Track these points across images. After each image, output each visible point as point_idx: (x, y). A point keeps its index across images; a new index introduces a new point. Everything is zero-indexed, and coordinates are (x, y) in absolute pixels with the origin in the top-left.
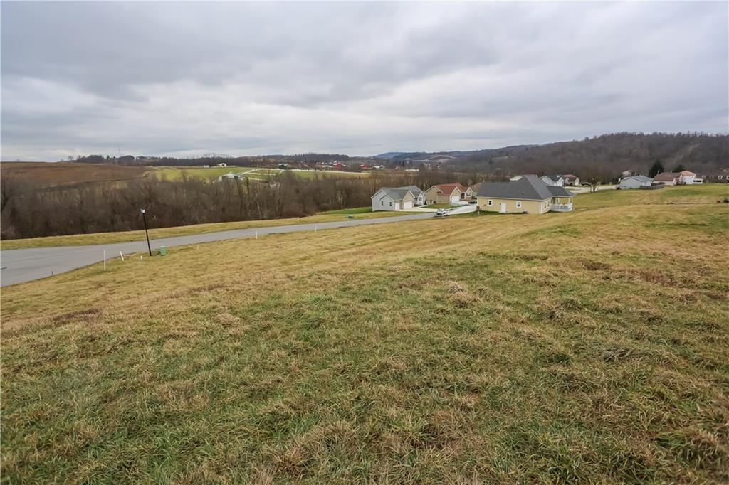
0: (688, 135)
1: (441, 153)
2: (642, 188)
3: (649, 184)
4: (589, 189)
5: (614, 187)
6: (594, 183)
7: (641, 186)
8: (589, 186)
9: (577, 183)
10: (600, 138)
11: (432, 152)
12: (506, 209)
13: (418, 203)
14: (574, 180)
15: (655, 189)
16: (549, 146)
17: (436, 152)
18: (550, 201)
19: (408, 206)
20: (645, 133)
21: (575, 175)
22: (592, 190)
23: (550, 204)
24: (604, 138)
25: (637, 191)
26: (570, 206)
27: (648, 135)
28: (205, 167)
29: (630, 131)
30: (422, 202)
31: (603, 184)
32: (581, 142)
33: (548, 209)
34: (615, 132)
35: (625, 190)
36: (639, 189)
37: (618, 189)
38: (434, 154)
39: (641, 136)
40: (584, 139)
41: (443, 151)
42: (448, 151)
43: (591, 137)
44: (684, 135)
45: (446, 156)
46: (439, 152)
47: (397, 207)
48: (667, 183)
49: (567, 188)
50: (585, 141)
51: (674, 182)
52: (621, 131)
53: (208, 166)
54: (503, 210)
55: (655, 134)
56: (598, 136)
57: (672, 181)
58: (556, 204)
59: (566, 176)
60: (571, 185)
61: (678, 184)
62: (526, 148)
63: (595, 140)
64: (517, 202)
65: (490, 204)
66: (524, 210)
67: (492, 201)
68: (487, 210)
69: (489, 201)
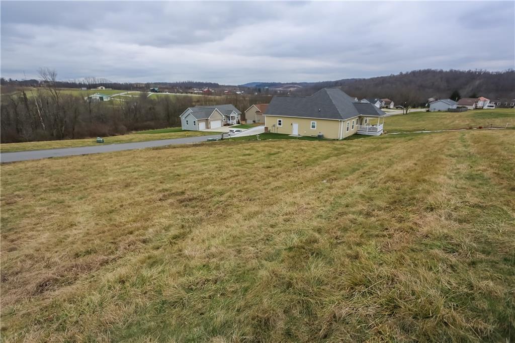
0: (476, 72)
1: (292, 83)
2: (450, 110)
3: (455, 107)
4: (403, 111)
5: (424, 110)
6: (406, 106)
7: (449, 109)
8: (402, 109)
9: (392, 106)
10: (410, 73)
11: (286, 83)
12: (299, 131)
13: (230, 122)
14: (389, 103)
15: (461, 112)
16: (372, 79)
17: (289, 82)
18: (355, 120)
19: (216, 125)
20: (444, 70)
21: (390, 99)
22: (405, 112)
23: (355, 126)
24: (414, 73)
25: (446, 113)
26: (380, 128)
27: (446, 72)
28: (83, 89)
29: (433, 69)
30: (235, 121)
31: (414, 107)
32: (397, 76)
33: (352, 132)
34: (422, 69)
35: (434, 112)
36: (446, 111)
37: (428, 111)
38: (287, 84)
39: (441, 72)
40: (399, 74)
41: (294, 82)
42: (298, 82)
43: (404, 73)
44: (472, 72)
45: (296, 86)
46: (291, 82)
47: (202, 127)
48: (469, 107)
49: (382, 110)
50: (399, 75)
51: (474, 106)
52: (426, 69)
53: (85, 89)
54: (295, 132)
55: (451, 71)
56: (410, 71)
57: (472, 105)
58: (364, 126)
59: (382, 100)
60: (387, 107)
61: (476, 108)
62: (356, 80)
63: (407, 75)
64: (312, 122)
65: (280, 124)
66: (320, 132)
67: (281, 120)
68: (276, 132)
69: (278, 120)
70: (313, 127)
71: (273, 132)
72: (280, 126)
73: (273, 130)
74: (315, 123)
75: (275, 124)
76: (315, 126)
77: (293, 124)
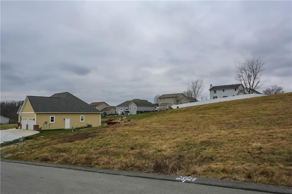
12: (71, 124)
64: (81, 116)
65: (52, 121)
66: (87, 123)
67: (54, 116)
68: (49, 129)
69: (51, 117)
70: (82, 120)
71: (45, 129)
72: (53, 122)
73: (45, 128)
74: (83, 117)
75: (47, 121)
76: (83, 119)
77: (66, 119)
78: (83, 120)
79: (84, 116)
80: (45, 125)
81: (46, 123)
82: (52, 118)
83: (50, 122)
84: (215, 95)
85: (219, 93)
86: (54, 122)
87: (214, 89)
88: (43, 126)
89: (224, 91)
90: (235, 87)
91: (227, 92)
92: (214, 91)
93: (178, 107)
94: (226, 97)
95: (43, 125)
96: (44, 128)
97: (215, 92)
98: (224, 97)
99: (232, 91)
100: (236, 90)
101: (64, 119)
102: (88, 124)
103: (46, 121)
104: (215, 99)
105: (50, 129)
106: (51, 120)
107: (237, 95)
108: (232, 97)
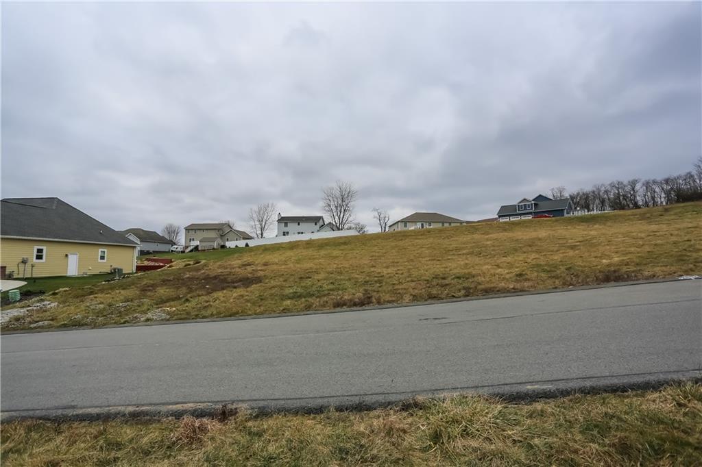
12: (78, 266)
64: (100, 250)
65: (39, 257)
66: (111, 266)
67: (44, 248)
68: (29, 276)
69: (36, 248)
70: (102, 258)
71: (22, 276)
72: (40, 261)
73: (21, 272)
74: (104, 252)
75: (27, 258)
76: (104, 257)
77: (69, 256)
78: (104, 259)
79: (106, 250)
80: (22, 266)
81: (24, 262)
82: (40, 251)
83: (35, 260)
84: (286, 230)
85: (292, 227)
86: (44, 260)
87: (284, 221)
88: (15, 270)
89: (299, 224)
90: (316, 220)
91: (304, 226)
92: (283, 224)
93: (247, 245)
94: (302, 233)
95: (17, 268)
96: (18, 274)
97: (286, 225)
98: (299, 233)
99: (311, 226)
100: (316, 224)
101: (67, 255)
102: (114, 266)
103: (25, 257)
104: (286, 237)
105: (34, 276)
106: (37, 255)
107: (318, 231)
108: (311, 234)
